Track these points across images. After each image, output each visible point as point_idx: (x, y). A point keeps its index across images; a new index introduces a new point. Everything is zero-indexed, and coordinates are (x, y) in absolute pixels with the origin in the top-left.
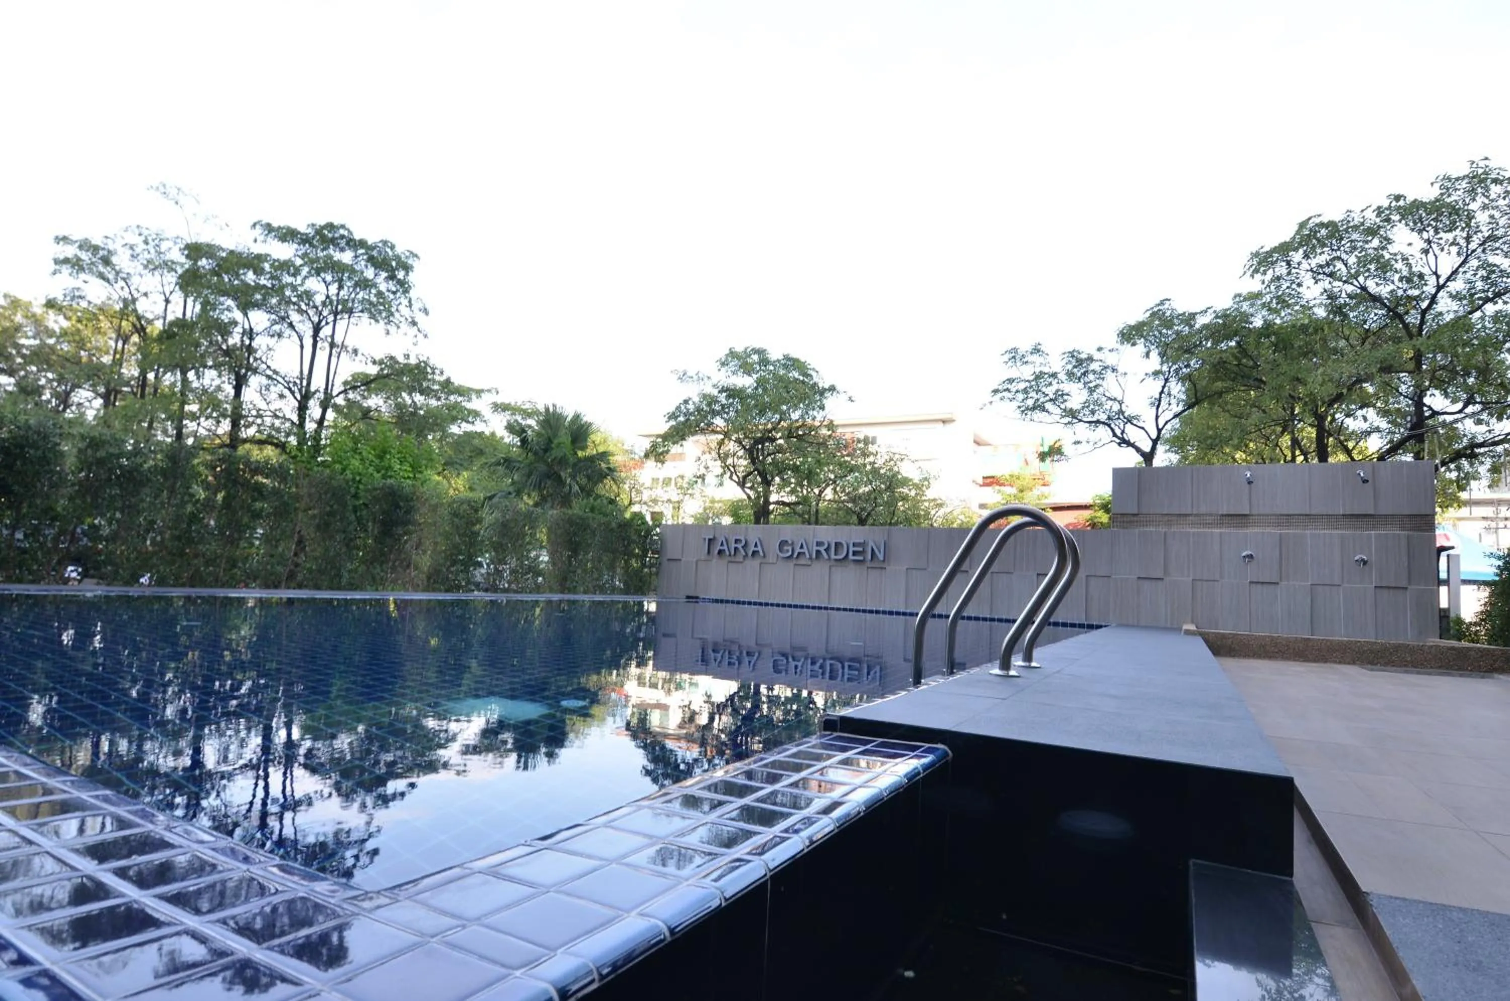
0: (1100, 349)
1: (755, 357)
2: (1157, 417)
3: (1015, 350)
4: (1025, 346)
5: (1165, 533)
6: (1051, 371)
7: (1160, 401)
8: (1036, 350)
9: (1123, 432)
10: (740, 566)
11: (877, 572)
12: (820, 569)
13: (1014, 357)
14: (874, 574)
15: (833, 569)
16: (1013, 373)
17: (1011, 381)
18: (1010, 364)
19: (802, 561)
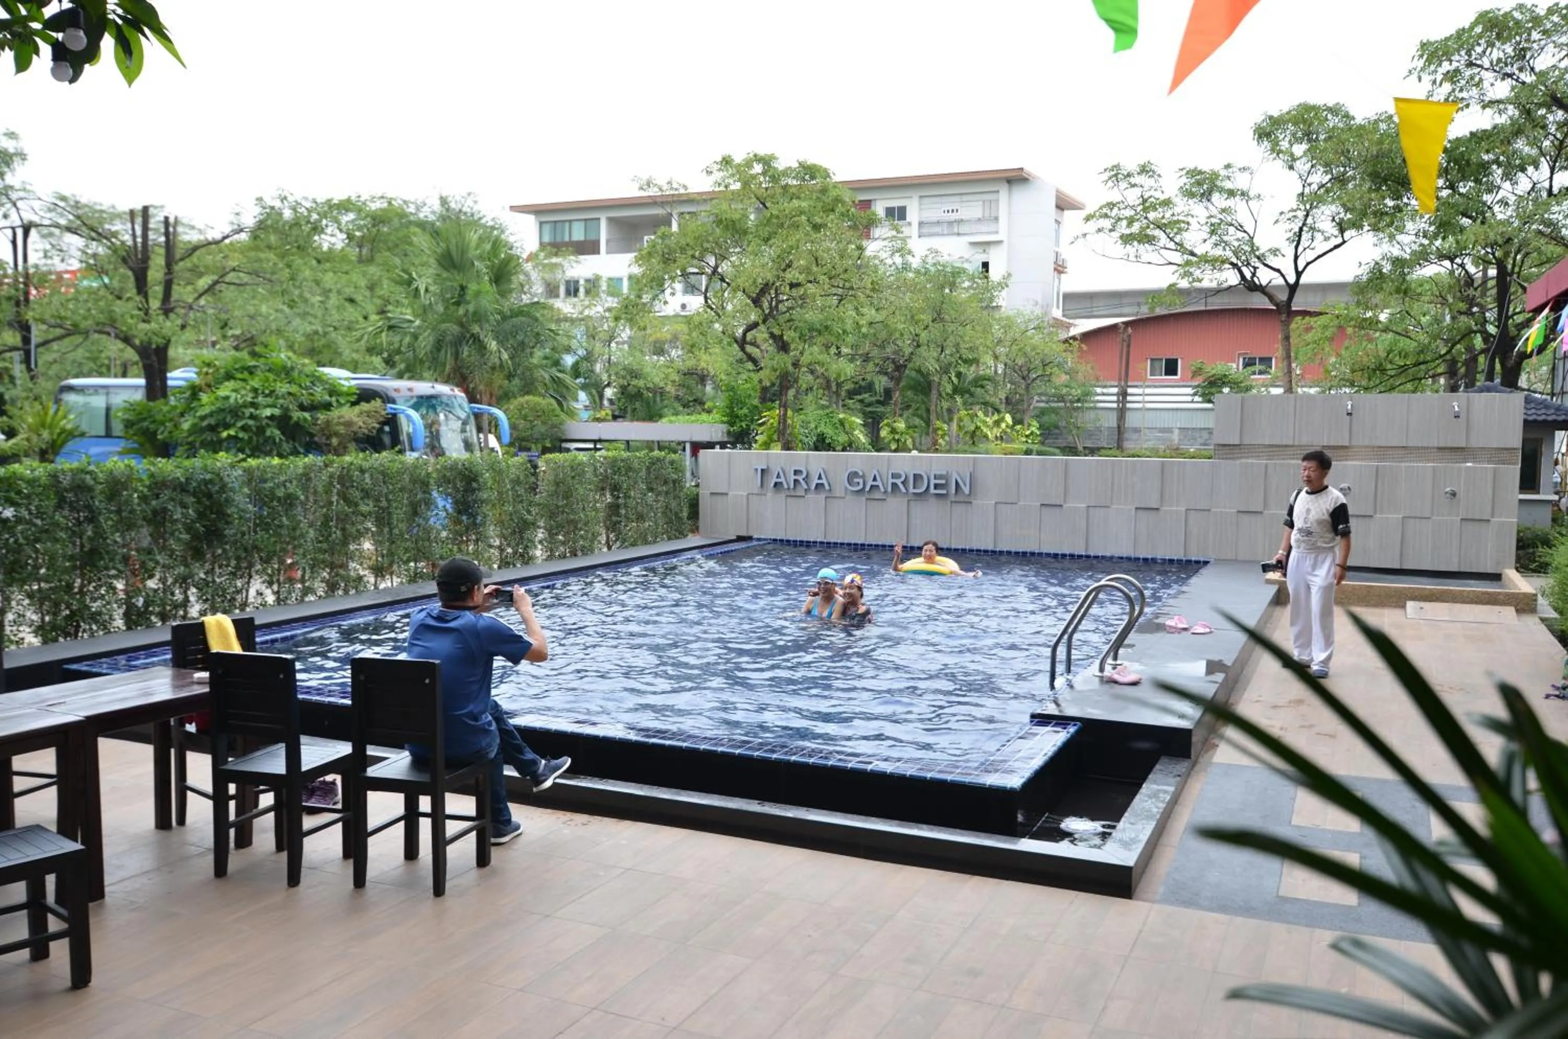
0: (1228, 166)
1: (758, 168)
2: (1296, 257)
3: (1117, 167)
4: (1130, 165)
5: (1266, 466)
6: (1162, 197)
7: (1300, 236)
8: (1144, 170)
9: (1254, 275)
10: (802, 500)
11: (963, 507)
12: (896, 504)
13: (1116, 175)
14: (959, 509)
15: (912, 503)
16: (1115, 196)
17: (1111, 205)
18: (1110, 184)
19: (877, 495)
